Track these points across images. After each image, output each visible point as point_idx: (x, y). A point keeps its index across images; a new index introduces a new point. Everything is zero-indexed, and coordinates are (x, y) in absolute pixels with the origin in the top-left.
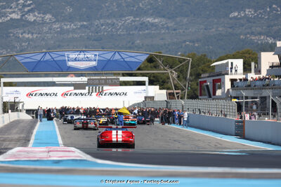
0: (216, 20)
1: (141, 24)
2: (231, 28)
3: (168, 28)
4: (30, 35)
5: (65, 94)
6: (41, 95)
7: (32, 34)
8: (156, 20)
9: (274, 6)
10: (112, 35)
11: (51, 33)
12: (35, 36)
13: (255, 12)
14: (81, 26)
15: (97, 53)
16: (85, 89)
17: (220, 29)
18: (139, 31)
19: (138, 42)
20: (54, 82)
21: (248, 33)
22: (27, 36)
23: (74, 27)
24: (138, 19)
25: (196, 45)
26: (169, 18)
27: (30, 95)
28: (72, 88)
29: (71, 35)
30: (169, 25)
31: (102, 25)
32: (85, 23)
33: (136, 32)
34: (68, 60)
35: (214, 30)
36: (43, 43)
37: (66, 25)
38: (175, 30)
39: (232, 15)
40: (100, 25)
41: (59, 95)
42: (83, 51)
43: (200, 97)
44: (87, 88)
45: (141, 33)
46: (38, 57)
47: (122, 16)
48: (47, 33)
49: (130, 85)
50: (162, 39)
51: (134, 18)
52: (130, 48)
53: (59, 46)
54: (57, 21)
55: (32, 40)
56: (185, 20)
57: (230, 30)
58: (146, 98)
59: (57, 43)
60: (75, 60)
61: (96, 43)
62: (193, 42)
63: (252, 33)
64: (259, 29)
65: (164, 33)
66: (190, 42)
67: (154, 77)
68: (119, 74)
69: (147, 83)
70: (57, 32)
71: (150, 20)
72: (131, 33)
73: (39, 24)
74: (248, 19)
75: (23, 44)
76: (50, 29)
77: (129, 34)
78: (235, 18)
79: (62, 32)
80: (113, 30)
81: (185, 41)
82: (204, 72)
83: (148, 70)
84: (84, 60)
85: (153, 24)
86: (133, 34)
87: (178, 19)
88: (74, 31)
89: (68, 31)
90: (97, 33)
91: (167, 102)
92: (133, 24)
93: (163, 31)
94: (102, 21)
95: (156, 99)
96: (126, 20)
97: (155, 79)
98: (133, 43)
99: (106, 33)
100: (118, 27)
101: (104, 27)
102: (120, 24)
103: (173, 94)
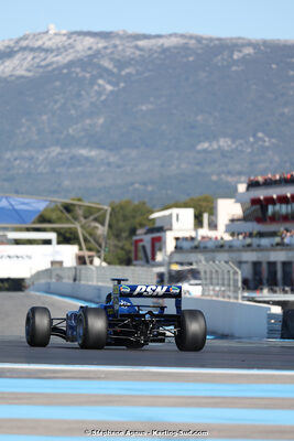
0: (177, 154)
1: (71, 158)
2: (198, 164)
3: (109, 164)
8: (93, 153)
9: (260, 135)
10: (29, 174)
13: (233, 142)
17: (183, 166)
18: (69, 167)
21: (223, 172)
24: (66, 151)
25: (150, 188)
26: (111, 150)
30: (112, 159)
31: (15, 159)
33: (63, 170)
35: (174, 167)
38: (119, 167)
39: (199, 147)
40: (12, 159)
43: (134, 262)
45: (71, 170)
47: (44, 146)
50: (101, 180)
51: (62, 148)
52: (55, 192)
56: (134, 153)
57: (198, 168)
58: (52, 263)
61: (6, 184)
62: (145, 184)
63: (229, 173)
64: (238, 167)
65: (104, 171)
66: (140, 183)
67: (71, 233)
69: (54, 241)
71: (84, 152)
72: (57, 170)
74: (223, 153)
77: (54, 172)
78: (205, 151)
80: (32, 166)
81: (132, 184)
85: (88, 159)
86: (60, 173)
87: (124, 152)
90: (8, 170)
91: (75, 268)
92: (60, 157)
93: (102, 169)
94: (16, 153)
95: (65, 265)
96: (49, 153)
97: (72, 236)
98: (59, 185)
99: (21, 171)
100: (38, 163)
101: (18, 162)
102: (41, 158)
103: (84, 257)
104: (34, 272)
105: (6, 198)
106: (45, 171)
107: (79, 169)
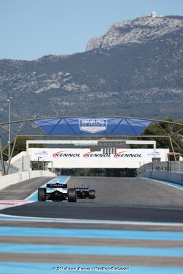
1: (166, 95)
4: (67, 103)
5: (86, 155)
6: (66, 155)
7: (70, 102)
8: (179, 91)
11: (86, 101)
12: (72, 104)
14: (113, 95)
15: (107, 119)
18: (164, 100)
19: (163, 110)
20: (73, 144)
22: (65, 104)
23: (107, 97)
24: (163, 90)
27: (56, 155)
28: (89, 150)
29: (103, 104)
31: (131, 96)
32: (116, 93)
33: (161, 102)
34: (81, 125)
37: (100, 95)
40: (129, 95)
41: (81, 156)
42: (94, 117)
44: (102, 150)
45: (165, 102)
46: (55, 122)
47: (149, 87)
48: (83, 101)
49: (145, 148)
51: (160, 89)
52: (155, 115)
54: (92, 91)
55: (69, 107)
58: (153, 159)
59: (91, 110)
60: (88, 125)
61: (125, 110)
67: (165, 141)
68: (125, 138)
69: (155, 146)
70: (92, 101)
71: (173, 90)
72: (157, 102)
73: (76, 93)
75: (62, 111)
76: (86, 98)
77: (154, 103)
79: (96, 100)
80: (141, 99)
83: (160, 135)
84: (95, 125)
85: (175, 95)
86: (158, 103)
88: (106, 100)
89: (101, 100)
90: (126, 102)
91: (168, 163)
92: (159, 94)
94: (131, 91)
95: (162, 160)
96: (152, 91)
97: (166, 143)
98: (158, 111)
99: (134, 102)
100: (145, 97)
102: (147, 94)
103: (173, 156)
104: (142, 165)
105: (125, 119)
106: (149, 102)
107: (170, 101)
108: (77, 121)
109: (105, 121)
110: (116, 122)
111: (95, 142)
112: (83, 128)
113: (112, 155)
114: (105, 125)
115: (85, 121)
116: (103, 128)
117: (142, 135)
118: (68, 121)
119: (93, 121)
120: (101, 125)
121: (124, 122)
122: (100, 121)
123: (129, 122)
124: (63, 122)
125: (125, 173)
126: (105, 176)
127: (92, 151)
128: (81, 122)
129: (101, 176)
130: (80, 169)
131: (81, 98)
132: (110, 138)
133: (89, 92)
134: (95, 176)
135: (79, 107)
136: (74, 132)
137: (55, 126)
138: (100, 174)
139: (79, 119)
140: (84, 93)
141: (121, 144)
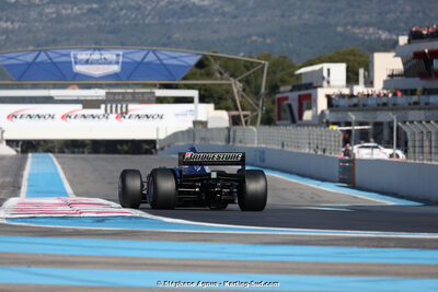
0: (299, 3)
1: (183, 8)
2: (322, 14)
3: (224, 14)
4: (9, 24)
5: (66, 117)
6: (30, 116)
7: (13, 22)
10: (136, 25)
11: (41, 21)
12: (17, 25)
14: (91, 10)
15: (121, 53)
16: (99, 107)
17: (306, 17)
18: (179, 18)
19: (177, 35)
20: (51, 97)
21: (349, 23)
22: (4, 25)
23: (79, 12)
25: (269, 41)
27: (12, 116)
28: (80, 106)
29: (72, 25)
30: (226, 9)
31: (121, 9)
32: (95, 6)
33: (174, 21)
34: (76, 63)
35: (295, 18)
36: (31, 36)
37: (66, 9)
38: (235, 17)
40: (117, 9)
41: (58, 117)
42: (99, 50)
43: (277, 122)
44: (103, 106)
45: (181, 21)
46: (29, 58)
48: (35, 20)
49: (169, 103)
50: (215, 32)
52: (164, 45)
53: (54, 42)
55: (12, 31)
57: (321, 19)
58: (195, 123)
59: (51, 37)
60: (87, 62)
62: (264, 36)
63: (355, 24)
64: (366, 18)
65: (218, 22)
66: (258, 36)
67: (206, 90)
68: (155, 86)
69: (196, 100)
70: (51, 20)
71: (196, 1)
72: (167, 21)
73: (23, 6)
74: (349, 2)
76: (41, 14)
77: (163, 23)
79: (59, 19)
80: (140, 16)
81: (250, 36)
82: (284, 82)
83: (197, 79)
84: (100, 63)
85: (200, 8)
86: (169, 24)
88: (77, 18)
89: (68, 18)
90: (113, 21)
91: (229, 129)
92: (170, 7)
93: (216, 20)
95: (210, 126)
97: (207, 94)
98: (169, 38)
99: (127, 22)
100: (147, 13)
101: (124, 12)
102: (149, 8)
103: (239, 117)
104: (170, 132)
105: (154, 51)
106: (153, 22)
107: (190, 20)
108: (69, 55)
109: (118, 55)
110: (138, 56)
111: (100, 93)
112: (79, 68)
113: (113, 117)
114: (117, 63)
115: (83, 56)
116: (115, 68)
117: (184, 79)
118: (52, 55)
119: (96, 56)
120: (110, 63)
121: (151, 57)
122: (110, 55)
123: (161, 57)
124: (43, 57)
125: (125, 148)
126: (89, 153)
127: (84, 108)
128: (75, 58)
129: (83, 153)
130: (46, 142)
131: (33, 15)
132: (128, 86)
133: (48, 3)
134: (73, 152)
135: (29, 31)
136: (62, 75)
137: (29, 65)
138: (81, 150)
139: (72, 53)
140: (38, 5)
141: (146, 97)
